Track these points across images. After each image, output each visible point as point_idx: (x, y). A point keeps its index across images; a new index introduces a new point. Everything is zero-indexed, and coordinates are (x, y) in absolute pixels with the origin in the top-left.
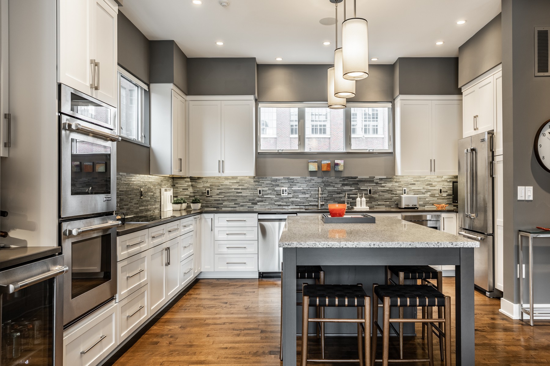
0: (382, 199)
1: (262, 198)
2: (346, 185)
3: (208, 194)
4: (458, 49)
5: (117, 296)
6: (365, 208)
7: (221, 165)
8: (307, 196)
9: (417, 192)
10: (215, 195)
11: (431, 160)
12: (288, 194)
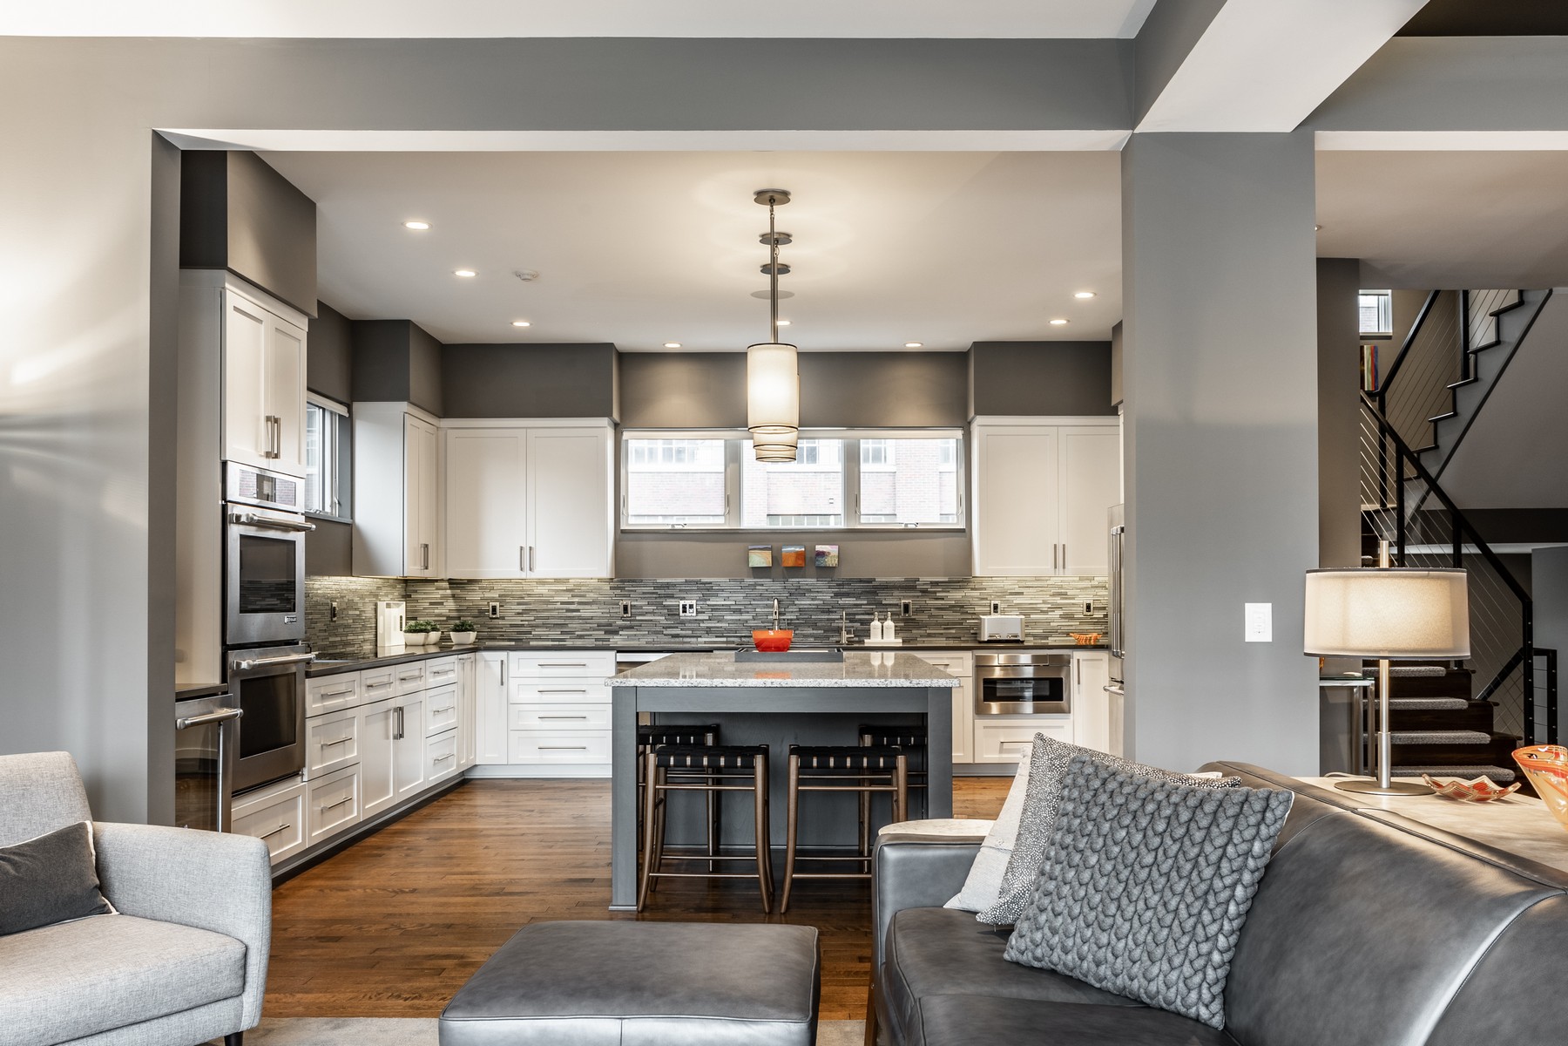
0: (938, 625)
1: (630, 621)
2: (847, 595)
3: (493, 614)
4: (1111, 328)
5: (305, 771)
6: (892, 639)
7: (527, 556)
8: (745, 617)
9: (1026, 611)
10: (511, 615)
11: (1055, 546)
12: (698, 612)
